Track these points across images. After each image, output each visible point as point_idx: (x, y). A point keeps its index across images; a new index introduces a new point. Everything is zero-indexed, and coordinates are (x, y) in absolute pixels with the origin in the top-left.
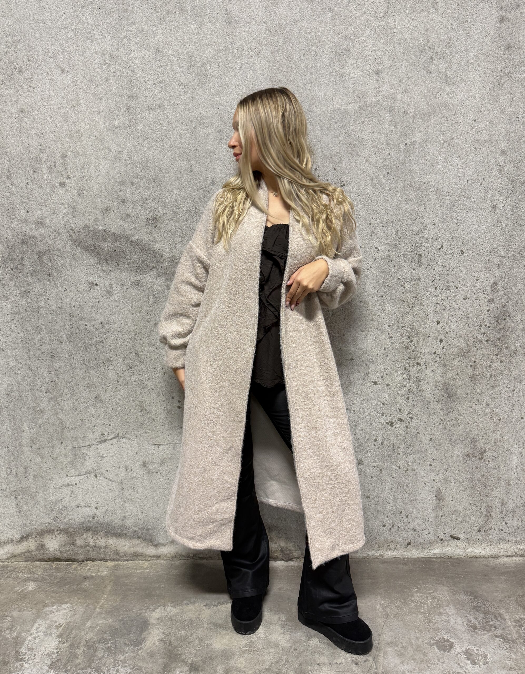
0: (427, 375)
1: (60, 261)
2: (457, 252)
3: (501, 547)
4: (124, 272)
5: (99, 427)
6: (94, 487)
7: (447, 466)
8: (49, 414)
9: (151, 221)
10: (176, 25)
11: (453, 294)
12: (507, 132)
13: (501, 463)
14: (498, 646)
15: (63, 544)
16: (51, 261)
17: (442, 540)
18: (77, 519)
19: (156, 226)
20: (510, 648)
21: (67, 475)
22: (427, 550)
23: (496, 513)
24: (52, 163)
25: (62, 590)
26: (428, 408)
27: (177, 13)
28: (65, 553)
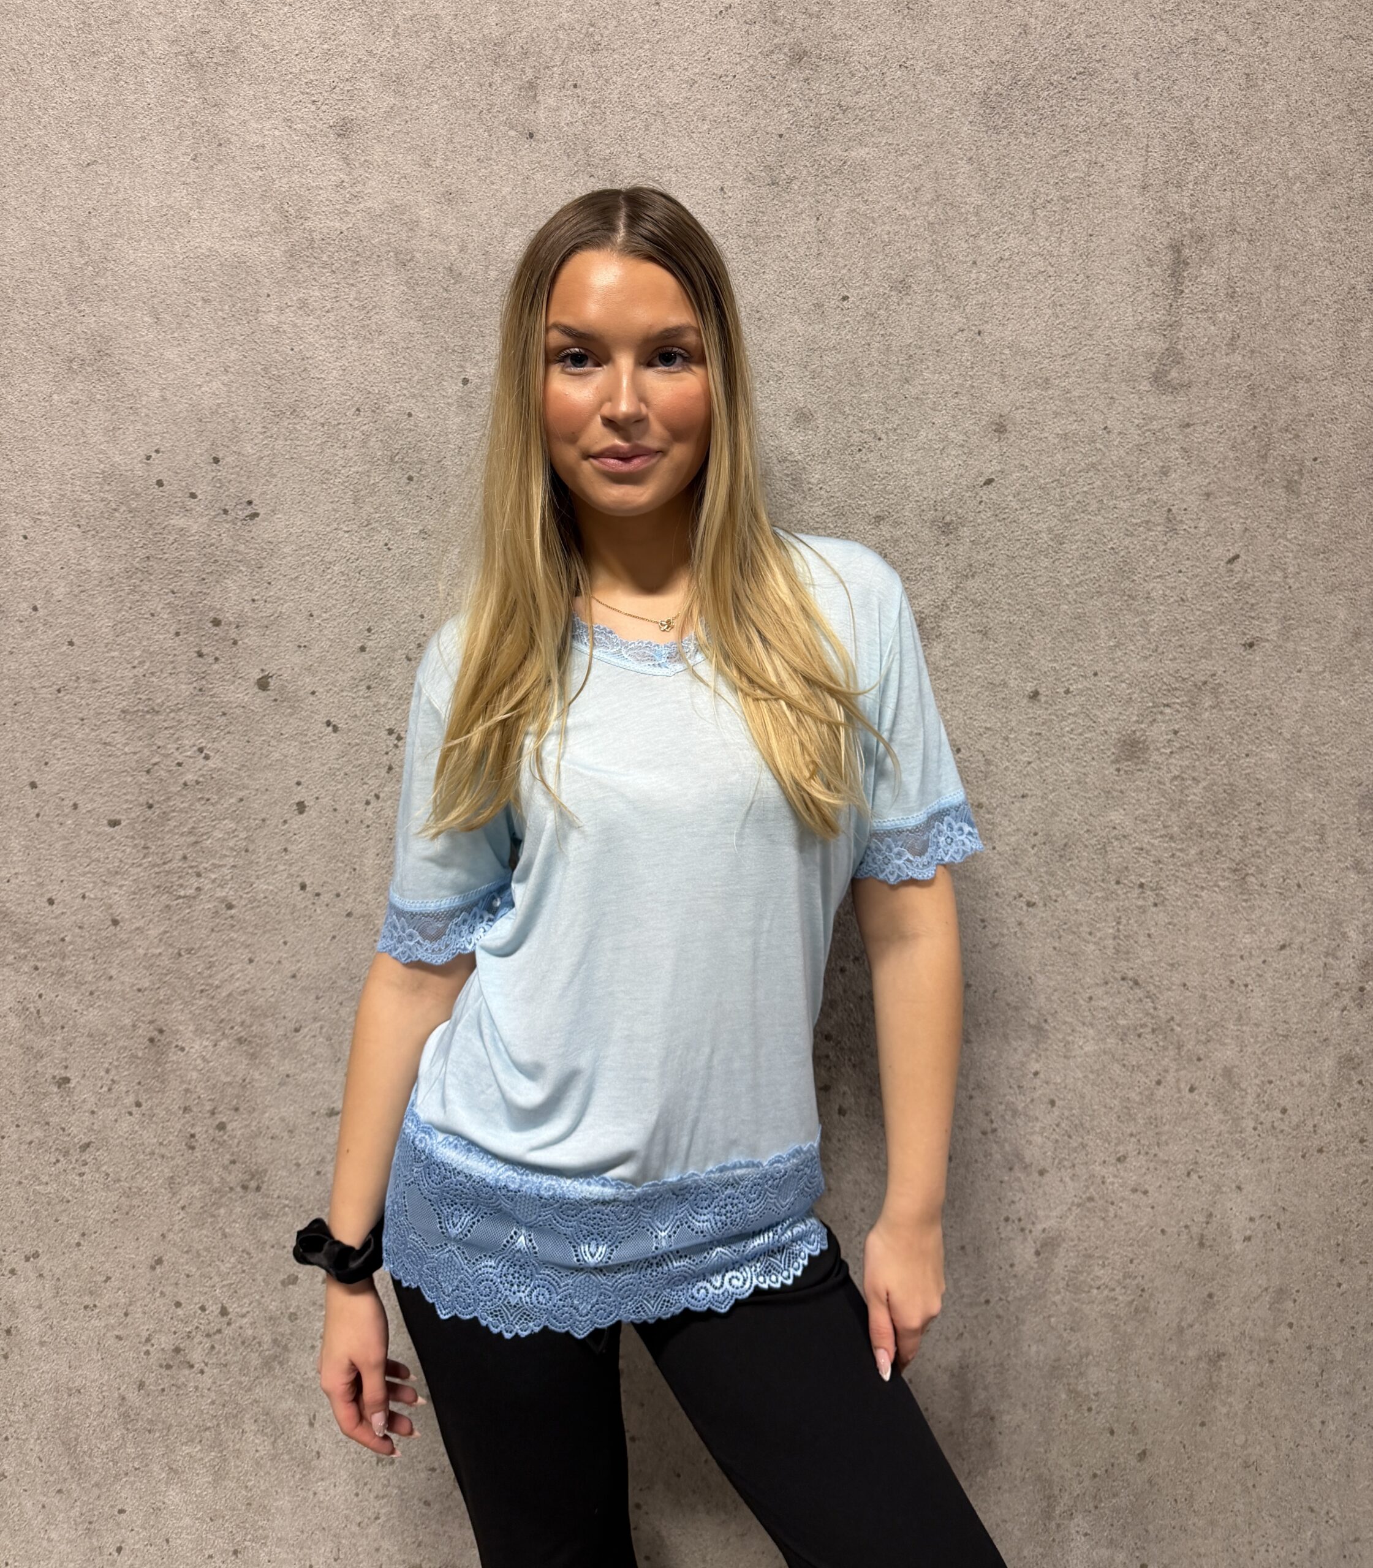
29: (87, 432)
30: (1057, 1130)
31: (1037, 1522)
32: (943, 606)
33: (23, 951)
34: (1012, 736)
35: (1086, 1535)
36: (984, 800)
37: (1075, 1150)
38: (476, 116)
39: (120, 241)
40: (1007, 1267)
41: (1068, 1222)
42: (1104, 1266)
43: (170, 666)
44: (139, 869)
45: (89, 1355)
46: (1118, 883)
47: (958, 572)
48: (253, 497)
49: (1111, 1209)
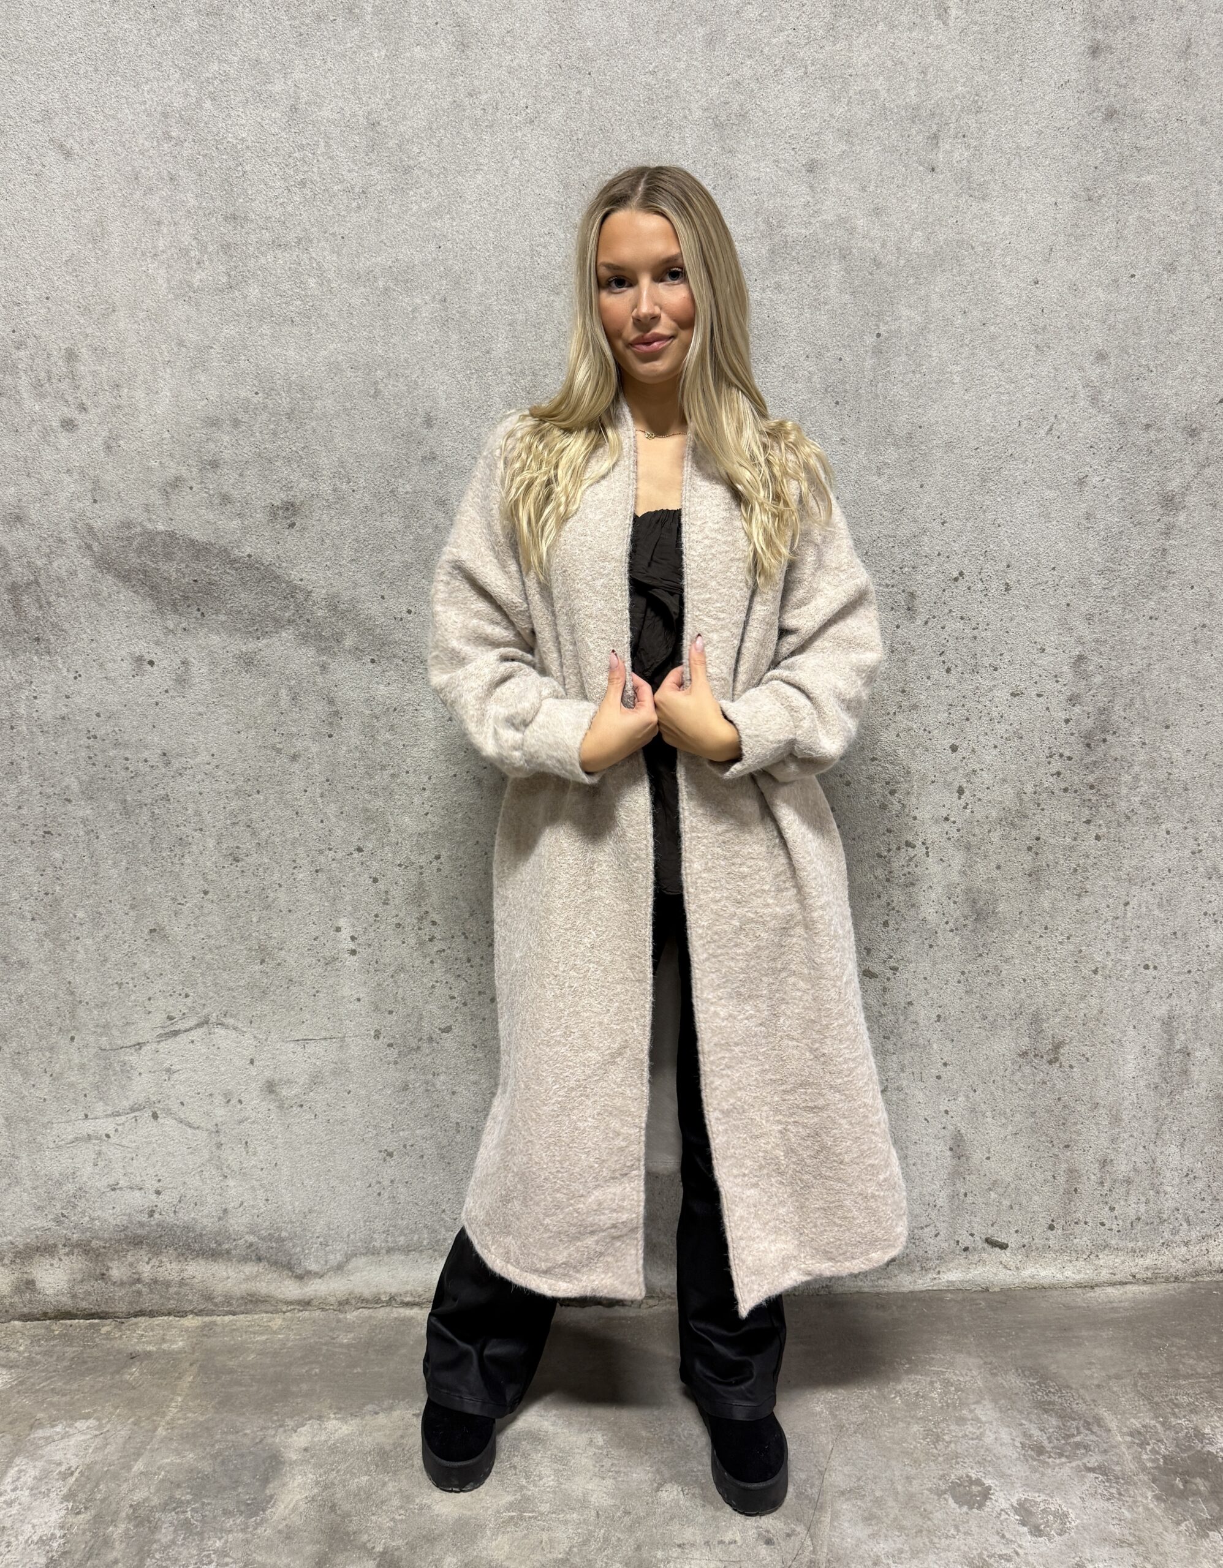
0: (930, 871)
1: (63, 607)
2: (995, 586)
3: (1101, 1262)
4: (218, 633)
5: (160, 1002)
6: (150, 1143)
7: (975, 1078)
8: (42, 970)
9: (280, 512)
10: (338, 49)
11: (986, 683)
12: (1109, 309)
13: (1099, 1071)
14: (1092, 1491)
15: (79, 1277)
16: (41, 607)
17: (966, 1249)
18: (111, 1220)
19: (294, 524)
20: (1120, 1494)
21: (86, 1116)
22: (932, 1275)
23: (1088, 1186)
24: (43, 374)
25: (75, 1386)
26: (931, 946)
27: (339, 20)
28: (83, 1299)
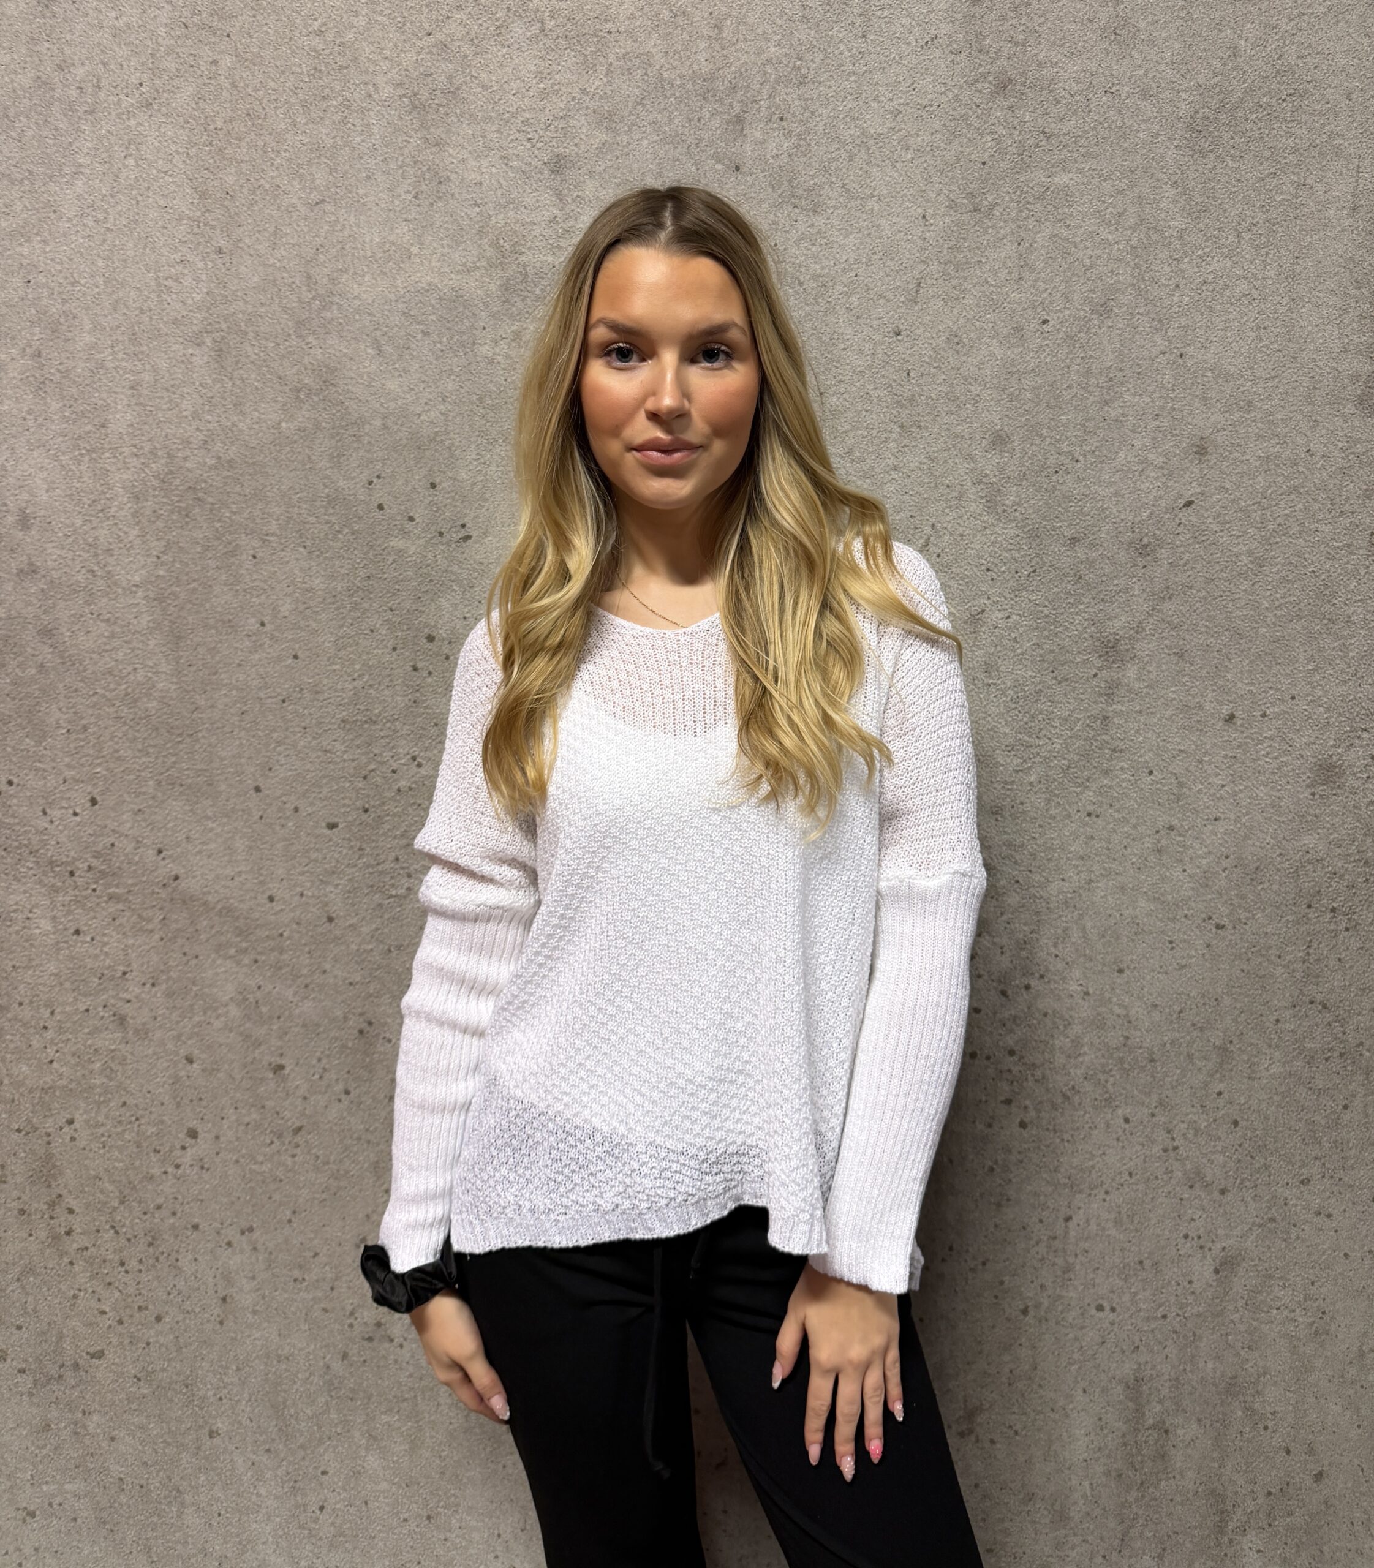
29: (313, 457)
30: (1240, 1150)
31: (1209, 1535)
32: (1139, 628)
33: (244, 945)
34: (1206, 759)
35: (1259, 1551)
36: (1175, 822)
37: (1258, 1171)
38: (685, 150)
39: (345, 276)
40: (1186, 1283)
41: (1249, 1243)
42: (1284, 1287)
43: (388, 680)
44: (354, 870)
45: (298, 1325)
46: (1309, 907)
47: (1154, 594)
48: (466, 520)
49: (1293, 1230)
